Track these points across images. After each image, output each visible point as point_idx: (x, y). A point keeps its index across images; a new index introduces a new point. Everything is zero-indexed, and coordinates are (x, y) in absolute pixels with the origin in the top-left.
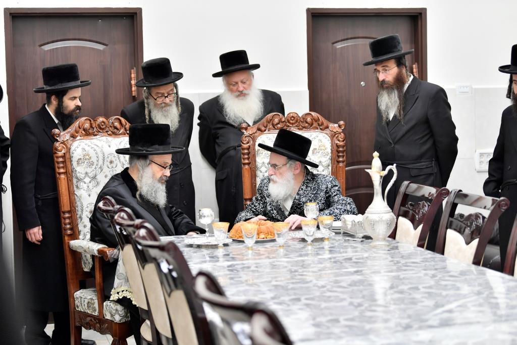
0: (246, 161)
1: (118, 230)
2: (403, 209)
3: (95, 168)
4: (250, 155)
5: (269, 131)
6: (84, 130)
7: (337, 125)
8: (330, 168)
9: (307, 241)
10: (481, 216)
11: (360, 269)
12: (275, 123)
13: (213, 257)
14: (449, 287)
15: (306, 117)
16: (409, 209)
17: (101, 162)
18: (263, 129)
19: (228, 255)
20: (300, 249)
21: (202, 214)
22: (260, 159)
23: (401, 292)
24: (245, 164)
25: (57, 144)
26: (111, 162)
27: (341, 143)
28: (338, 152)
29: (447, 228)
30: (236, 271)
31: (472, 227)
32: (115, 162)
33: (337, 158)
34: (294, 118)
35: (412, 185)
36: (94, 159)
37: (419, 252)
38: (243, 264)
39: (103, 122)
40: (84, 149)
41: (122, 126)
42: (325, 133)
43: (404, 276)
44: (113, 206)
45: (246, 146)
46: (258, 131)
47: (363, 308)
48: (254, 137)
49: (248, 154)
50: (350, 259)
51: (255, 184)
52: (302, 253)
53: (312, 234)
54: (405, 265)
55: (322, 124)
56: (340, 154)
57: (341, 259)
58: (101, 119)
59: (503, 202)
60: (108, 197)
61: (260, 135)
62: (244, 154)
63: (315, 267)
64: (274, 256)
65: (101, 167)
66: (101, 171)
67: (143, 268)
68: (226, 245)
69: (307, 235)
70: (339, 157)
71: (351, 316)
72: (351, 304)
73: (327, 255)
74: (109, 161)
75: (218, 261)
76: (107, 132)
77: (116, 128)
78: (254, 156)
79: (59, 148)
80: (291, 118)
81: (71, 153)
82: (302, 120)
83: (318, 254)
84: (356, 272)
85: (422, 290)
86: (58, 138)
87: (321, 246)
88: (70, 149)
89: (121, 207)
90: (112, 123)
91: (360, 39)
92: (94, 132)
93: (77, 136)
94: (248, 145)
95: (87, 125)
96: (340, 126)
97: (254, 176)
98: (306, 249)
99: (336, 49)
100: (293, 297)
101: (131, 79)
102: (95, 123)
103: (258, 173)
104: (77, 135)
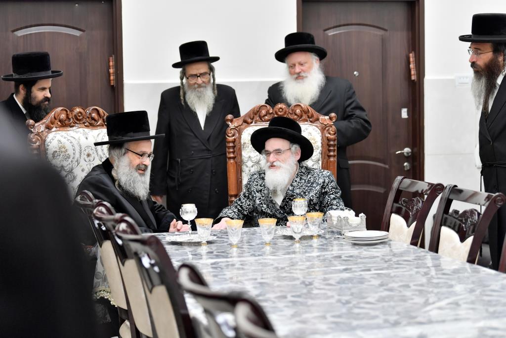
0: (232, 155)
1: (97, 226)
2: (396, 205)
3: (72, 162)
4: (235, 149)
5: (255, 123)
6: (60, 121)
7: (328, 117)
8: (320, 162)
9: (295, 239)
10: (476, 213)
11: (350, 267)
12: (262, 115)
13: (196, 255)
14: (440, 285)
15: (295, 109)
16: (402, 205)
17: (77, 155)
18: (249, 121)
19: (212, 252)
20: (287, 247)
21: (185, 209)
22: (246, 152)
23: (391, 290)
24: (230, 158)
25: (32, 136)
26: (88, 155)
27: (332, 137)
28: (329, 146)
29: (441, 226)
30: (220, 269)
31: (467, 224)
32: (93, 156)
33: (328, 152)
34: (283, 109)
35: (406, 180)
36: (70, 152)
37: (412, 251)
38: (227, 262)
39: (80, 113)
40: (59, 141)
41: (100, 117)
42: (315, 126)
43: (395, 274)
44: (91, 200)
45: (231, 139)
46: (244, 123)
47: (351, 305)
48: (239, 129)
49: (234, 147)
50: (340, 257)
51: (240, 180)
52: (289, 251)
53: (300, 231)
54: (397, 263)
55: (312, 116)
56: (331, 148)
57: (329, 257)
58: (78, 110)
59: (499, 198)
60: (86, 191)
61: (246, 127)
62: (229, 147)
63: (302, 265)
64: (260, 253)
65: (77, 161)
66: (78, 164)
67: (123, 264)
68: (209, 242)
69: (295, 233)
70: (330, 151)
71: (338, 313)
72: (339, 301)
73: (315, 253)
74: (86, 154)
75: (201, 259)
76: (84, 123)
77: (93, 119)
78: (240, 150)
79: (34, 140)
80: (279, 110)
81: (46, 145)
82: (291, 112)
83: (306, 252)
84: (346, 270)
85: (413, 288)
86: (32, 130)
87: (310, 244)
88: (45, 141)
89: (99, 202)
90: (90, 114)
91: (353, 27)
92: (70, 124)
93: (52, 128)
94: (233, 138)
95: (63, 116)
96: (331, 119)
97: (239, 171)
98: (294, 247)
99: (328, 36)
100: (279, 294)
101: (109, 67)
102: (72, 114)
103: (244, 167)
104: (52, 126)
